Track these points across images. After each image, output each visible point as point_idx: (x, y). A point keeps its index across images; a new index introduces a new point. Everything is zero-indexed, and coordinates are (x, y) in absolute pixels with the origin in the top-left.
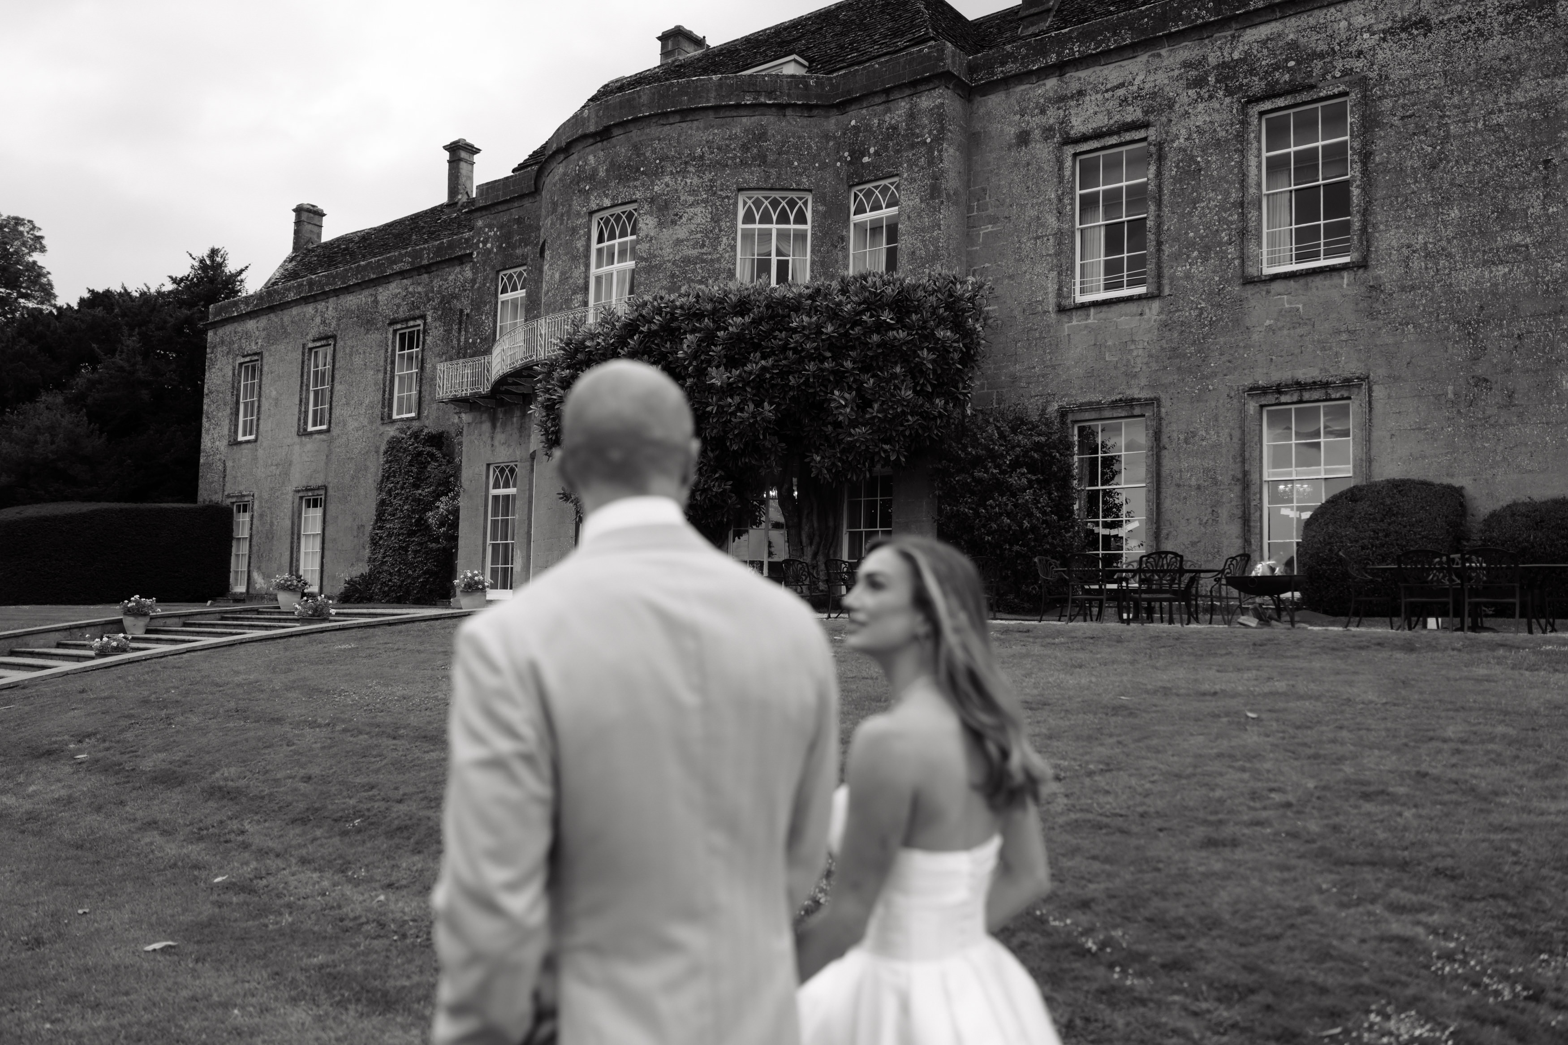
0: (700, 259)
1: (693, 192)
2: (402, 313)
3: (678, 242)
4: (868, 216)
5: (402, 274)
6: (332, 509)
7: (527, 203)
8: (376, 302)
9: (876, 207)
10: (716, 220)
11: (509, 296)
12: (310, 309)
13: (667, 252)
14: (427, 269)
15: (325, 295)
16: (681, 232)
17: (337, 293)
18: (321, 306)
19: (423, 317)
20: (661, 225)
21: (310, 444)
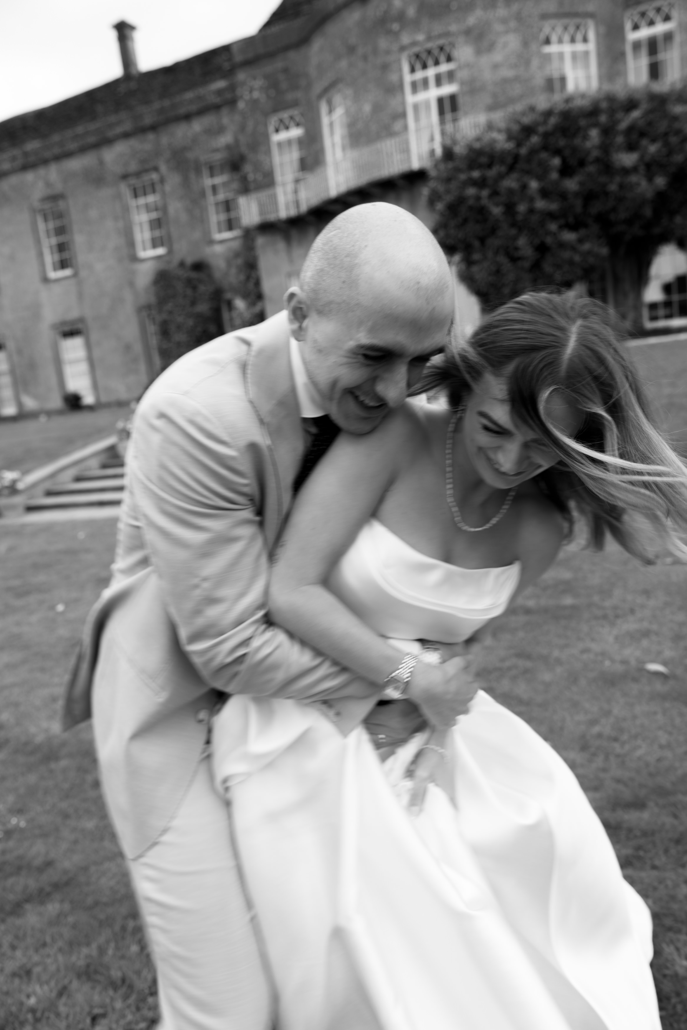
0: (517, 79)
1: (504, 21)
2: (133, 167)
3: (496, 66)
4: (644, 33)
5: (126, 135)
6: (94, 336)
7: (292, 55)
8: (101, 163)
9: (651, 23)
10: (526, 44)
11: (283, 136)
12: (29, 176)
13: (487, 76)
14: (154, 128)
15: (45, 162)
16: (497, 56)
17: (58, 158)
18: (42, 171)
19: (156, 169)
20: (479, 52)
21: (57, 289)
